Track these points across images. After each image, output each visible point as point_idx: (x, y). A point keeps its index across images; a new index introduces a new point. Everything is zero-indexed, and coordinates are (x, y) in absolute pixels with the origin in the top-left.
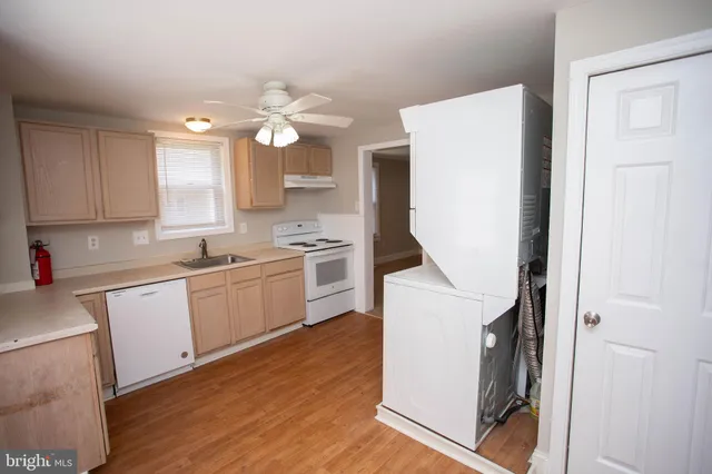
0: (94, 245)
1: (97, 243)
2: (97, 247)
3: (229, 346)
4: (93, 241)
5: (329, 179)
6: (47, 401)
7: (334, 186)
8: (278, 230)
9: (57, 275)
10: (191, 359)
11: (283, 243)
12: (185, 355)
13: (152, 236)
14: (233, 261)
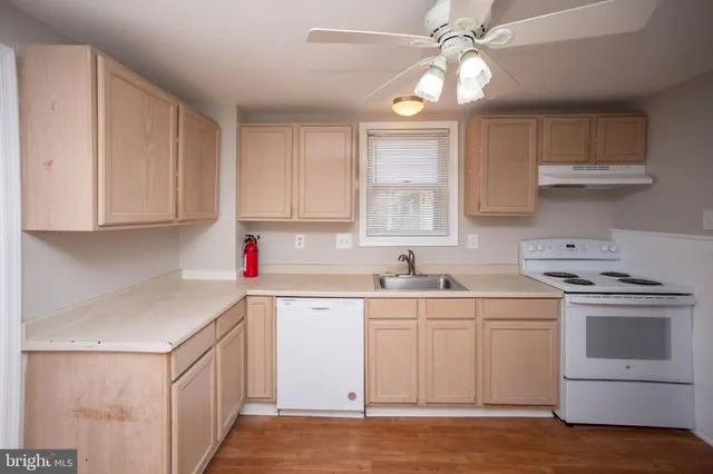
0: (300, 244)
1: (303, 241)
2: (302, 246)
3: (415, 405)
4: (300, 240)
5: (640, 169)
6: (122, 419)
7: (650, 181)
8: (528, 249)
9: (261, 269)
10: (358, 405)
11: (535, 269)
12: (352, 396)
13: (356, 241)
14: (448, 285)
